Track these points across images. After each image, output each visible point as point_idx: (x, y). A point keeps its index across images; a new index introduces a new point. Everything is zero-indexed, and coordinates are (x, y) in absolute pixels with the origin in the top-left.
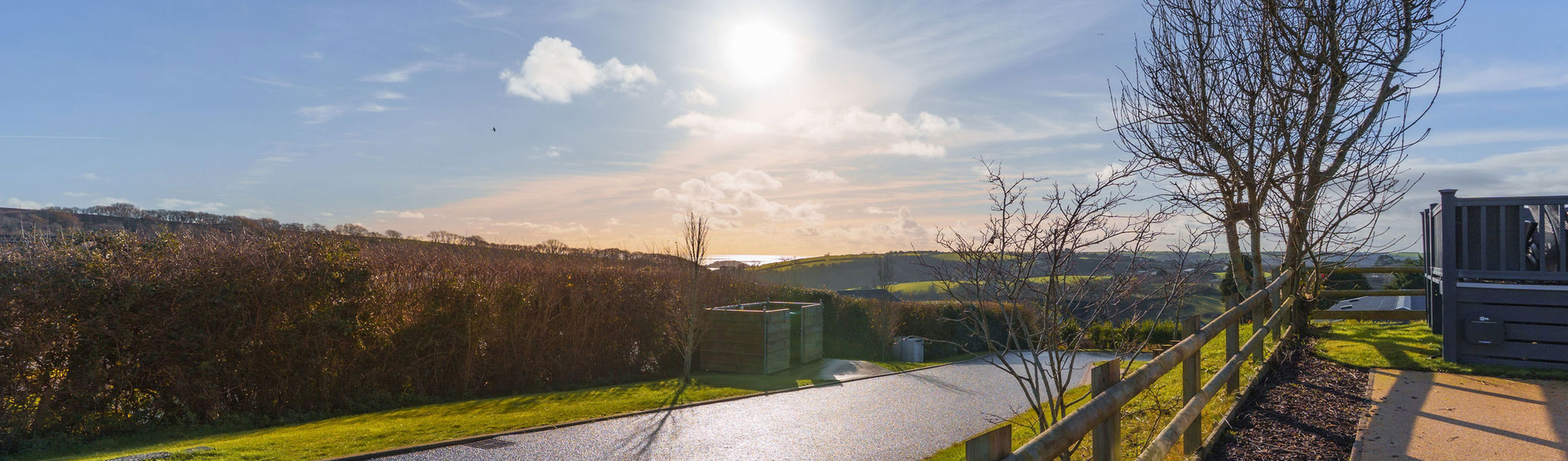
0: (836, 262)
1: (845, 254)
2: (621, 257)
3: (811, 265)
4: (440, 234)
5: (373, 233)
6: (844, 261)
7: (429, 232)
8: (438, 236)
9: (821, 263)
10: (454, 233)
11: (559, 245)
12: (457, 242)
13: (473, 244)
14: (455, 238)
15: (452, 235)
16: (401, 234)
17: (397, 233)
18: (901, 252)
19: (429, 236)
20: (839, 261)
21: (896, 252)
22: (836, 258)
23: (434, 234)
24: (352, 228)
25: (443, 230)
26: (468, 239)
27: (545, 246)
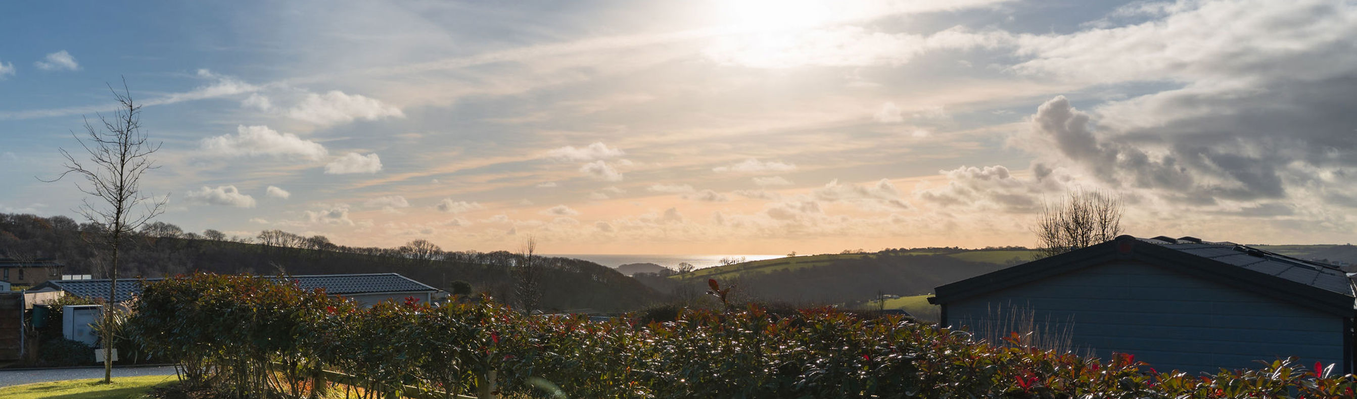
0: (806, 266)
1: (818, 254)
2: (514, 263)
3: (768, 271)
4: (274, 234)
5: (190, 234)
6: (818, 264)
7: (259, 233)
8: (271, 237)
9: (784, 267)
10: (291, 232)
11: (429, 247)
12: (295, 244)
13: (316, 247)
14: (293, 240)
15: (288, 235)
16: (224, 235)
17: (219, 234)
18: (903, 250)
19: (259, 237)
20: (811, 265)
21: (894, 250)
22: (804, 260)
23: (265, 234)
24: (164, 227)
25: (278, 229)
26: (311, 240)
27: (411, 250)
